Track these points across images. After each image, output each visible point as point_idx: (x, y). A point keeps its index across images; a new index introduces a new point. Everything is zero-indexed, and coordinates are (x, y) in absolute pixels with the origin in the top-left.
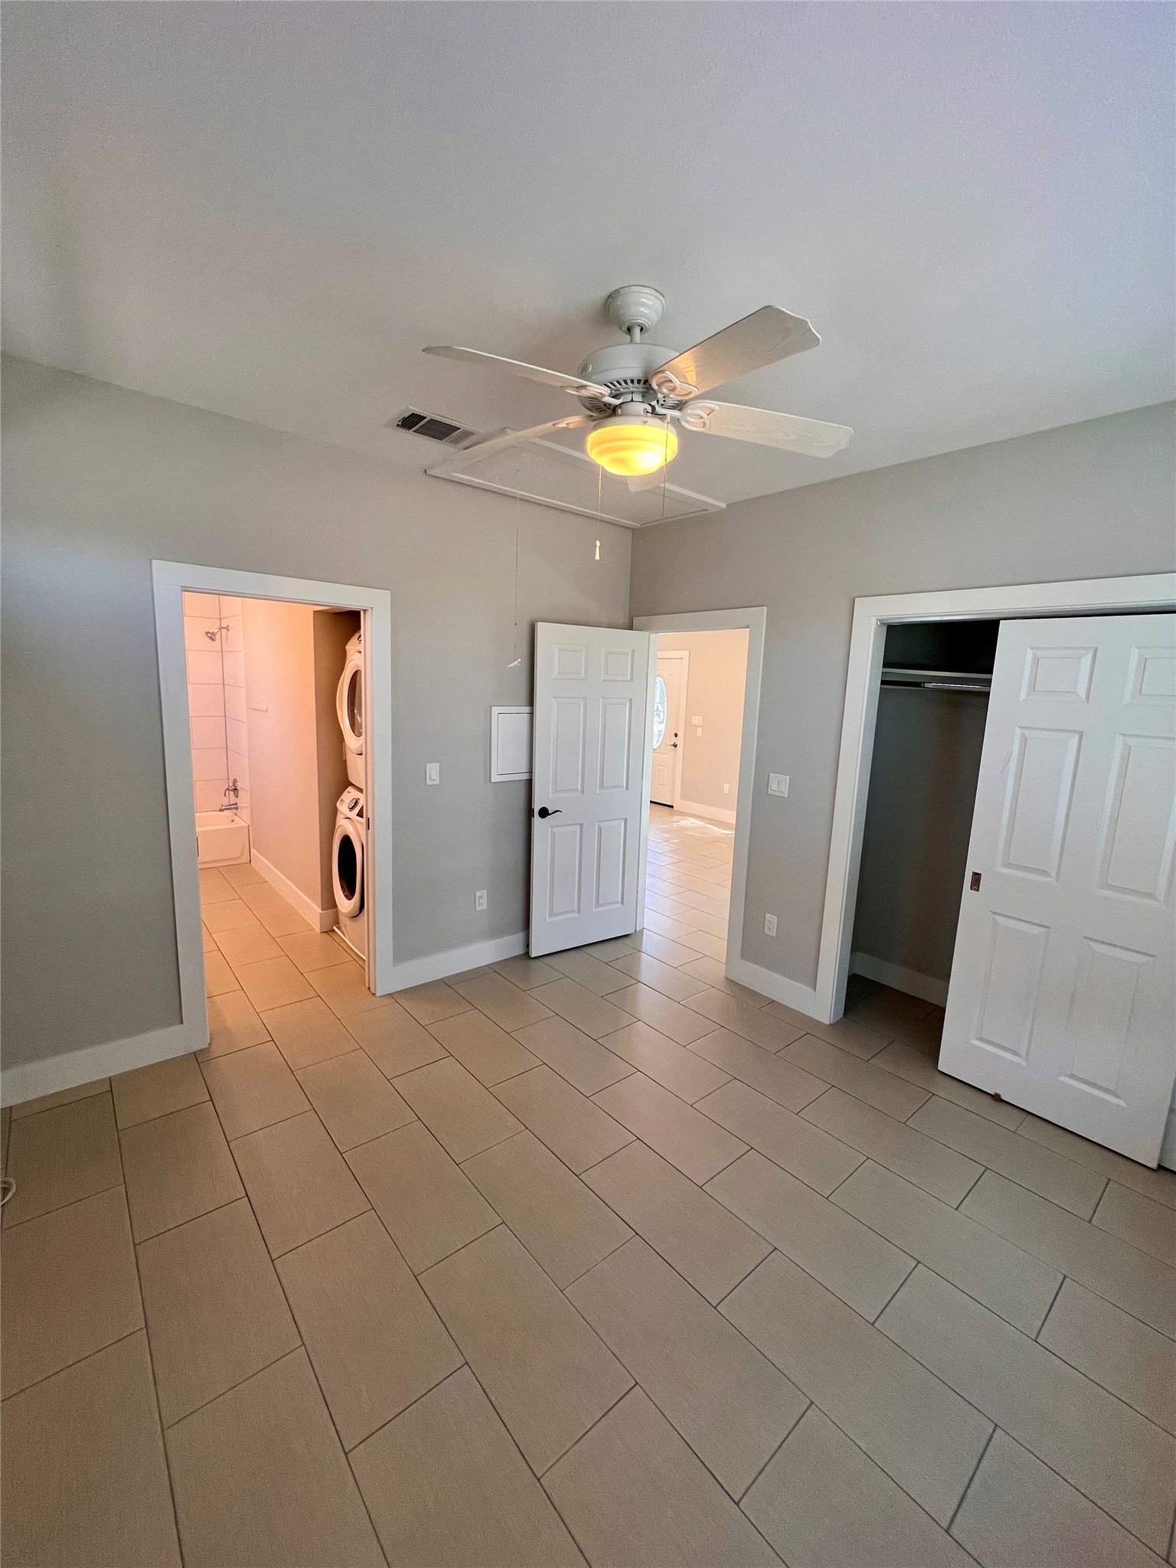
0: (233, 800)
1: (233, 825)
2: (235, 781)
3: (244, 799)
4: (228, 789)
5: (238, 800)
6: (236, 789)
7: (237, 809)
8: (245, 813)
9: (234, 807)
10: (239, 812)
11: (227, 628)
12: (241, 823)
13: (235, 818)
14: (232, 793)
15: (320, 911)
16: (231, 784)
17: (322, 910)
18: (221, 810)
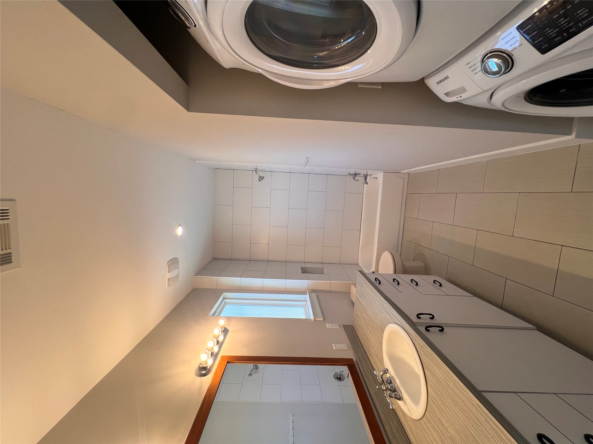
0: (362, 176)
2: (350, 174)
4: (354, 179)
6: (355, 175)
9: (366, 177)
10: (369, 174)
11: (256, 169)
12: (380, 176)
13: (373, 176)
14: (357, 177)
16: (351, 177)
18: (366, 184)
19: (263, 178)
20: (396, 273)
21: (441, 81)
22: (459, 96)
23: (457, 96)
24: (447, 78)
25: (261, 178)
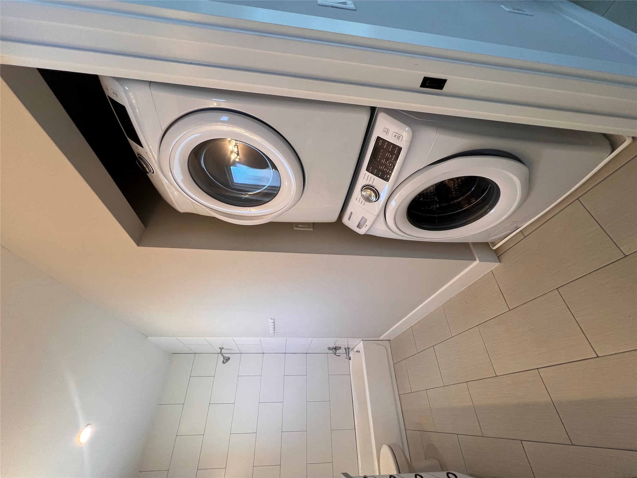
0: (343, 351)
1: (362, 351)
2: (329, 349)
3: (342, 343)
4: (335, 354)
5: (343, 347)
6: (335, 348)
7: (349, 348)
8: (351, 343)
9: (348, 350)
10: (350, 347)
11: (221, 349)
12: (360, 346)
13: (355, 349)
14: (338, 351)
15: (477, 262)
16: (331, 352)
17: (475, 260)
18: (350, 359)
19: (228, 359)
20: (401, 472)
21: (350, 218)
22: (365, 226)
23: (364, 226)
24: (351, 213)
25: (226, 359)
